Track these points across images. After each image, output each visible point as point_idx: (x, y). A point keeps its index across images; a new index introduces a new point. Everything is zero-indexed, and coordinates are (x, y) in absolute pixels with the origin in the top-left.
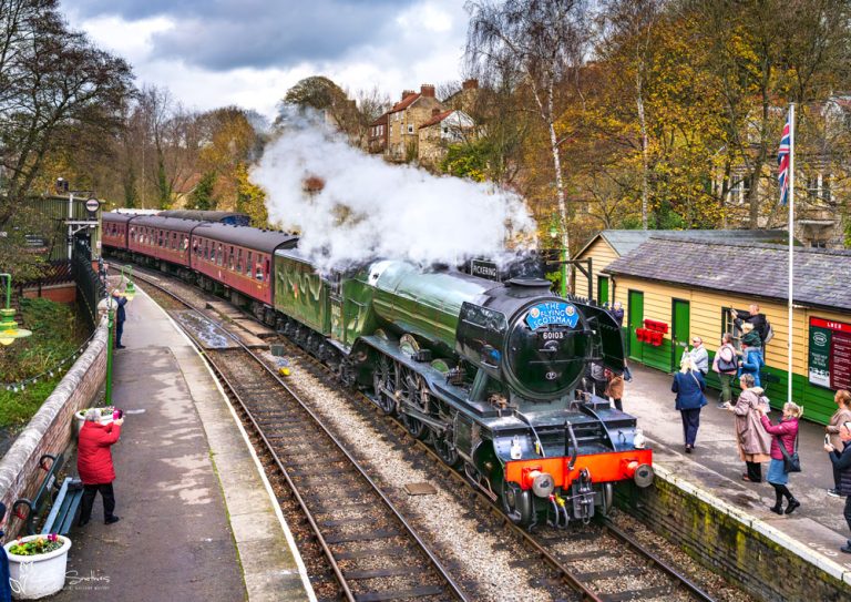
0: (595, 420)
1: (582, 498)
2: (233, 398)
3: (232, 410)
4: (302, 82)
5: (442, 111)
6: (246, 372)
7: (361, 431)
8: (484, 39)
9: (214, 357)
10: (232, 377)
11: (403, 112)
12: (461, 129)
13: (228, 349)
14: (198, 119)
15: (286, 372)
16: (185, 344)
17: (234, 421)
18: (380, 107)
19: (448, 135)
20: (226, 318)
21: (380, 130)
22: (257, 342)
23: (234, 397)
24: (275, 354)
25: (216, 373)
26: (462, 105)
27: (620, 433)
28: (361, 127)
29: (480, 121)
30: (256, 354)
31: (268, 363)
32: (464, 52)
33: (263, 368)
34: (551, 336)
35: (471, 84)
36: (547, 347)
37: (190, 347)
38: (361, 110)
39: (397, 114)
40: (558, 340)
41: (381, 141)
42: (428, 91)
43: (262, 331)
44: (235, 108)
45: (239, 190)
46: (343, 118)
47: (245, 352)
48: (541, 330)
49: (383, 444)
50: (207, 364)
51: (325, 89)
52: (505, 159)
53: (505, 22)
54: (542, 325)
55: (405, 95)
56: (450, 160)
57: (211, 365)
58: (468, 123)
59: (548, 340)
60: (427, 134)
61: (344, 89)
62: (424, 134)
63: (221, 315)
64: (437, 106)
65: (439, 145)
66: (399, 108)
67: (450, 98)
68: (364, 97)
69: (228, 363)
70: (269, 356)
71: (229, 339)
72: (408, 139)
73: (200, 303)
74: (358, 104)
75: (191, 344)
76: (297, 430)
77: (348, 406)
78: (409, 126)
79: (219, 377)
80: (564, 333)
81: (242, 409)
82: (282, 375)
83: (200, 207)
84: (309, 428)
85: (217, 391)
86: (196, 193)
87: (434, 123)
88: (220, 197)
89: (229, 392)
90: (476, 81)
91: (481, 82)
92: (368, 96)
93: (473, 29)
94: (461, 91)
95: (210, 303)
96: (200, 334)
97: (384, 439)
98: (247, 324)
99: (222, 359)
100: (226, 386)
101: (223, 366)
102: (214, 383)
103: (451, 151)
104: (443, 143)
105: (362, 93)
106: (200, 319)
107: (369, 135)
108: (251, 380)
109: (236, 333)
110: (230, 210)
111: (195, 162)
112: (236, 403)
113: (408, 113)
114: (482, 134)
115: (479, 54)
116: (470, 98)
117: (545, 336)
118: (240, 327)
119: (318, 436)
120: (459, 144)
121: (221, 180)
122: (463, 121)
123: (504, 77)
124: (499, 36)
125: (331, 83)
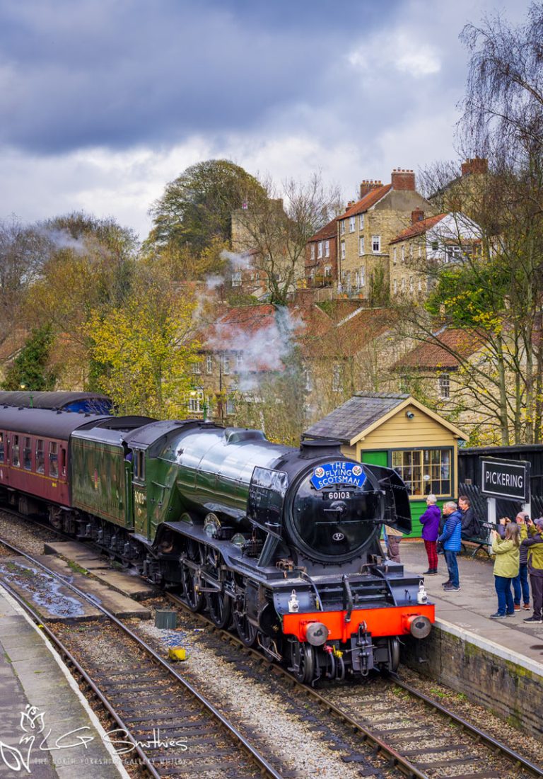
0: (381, 579)
1: (362, 651)
2: (94, 699)
3: (94, 718)
4: (189, 171)
5: (428, 214)
6: (114, 656)
7: (306, 746)
8: (496, 89)
9: (60, 632)
10: (91, 665)
11: (363, 217)
12: (460, 244)
13: (82, 619)
14: (18, 238)
15: (181, 654)
16: (12, 613)
17: (98, 737)
18: (325, 209)
19: (439, 255)
20: (77, 569)
21: (324, 249)
22: (132, 606)
23: (97, 698)
24: (161, 625)
25: (65, 658)
26: (461, 203)
27: (406, 591)
28: (292, 244)
29: (492, 229)
30: (130, 626)
31: (150, 640)
32: (461, 115)
33: (142, 649)
34: (336, 496)
35: (475, 166)
36: (333, 508)
37: (22, 617)
38: (292, 215)
39: (352, 221)
40: (345, 500)
41: (328, 268)
42: (404, 181)
43: (137, 589)
44: (81, 217)
45: (91, 356)
46: (262, 231)
47: (112, 623)
48: (327, 490)
49: (342, 767)
50: (49, 644)
51: (231, 182)
52: (534, 291)
53: (529, 58)
54: (326, 484)
55: (366, 188)
56: (444, 296)
57: (56, 646)
58: (471, 233)
59: (334, 499)
60: (403, 254)
61: (262, 181)
62: (398, 253)
63: (70, 564)
64: (419, 205)
65: (424, 272)
66: (357, 211)
67: (441, 192)
68: (297, 194)
69: (84, 643)
70: (150, 629)
71: (84, 603)
72: (373, 263)
73: (34, 545)
74: (287, 205)
75: (21, 611)
76: (202, 748)
77: (284, 707)
78: (373, 240)
79: (70, 665)
80: (351, 493)
81: (110, 716)
82: (174, 660)
83: (28, 386)
84: (221, 744)
85: (68, 688)
86: (20, 362)
87: (415, 235)
88: (60, 368)
89: (88, 690)
90: (484, 162)
91: (492, 162)
92: (303, 191)
93: (477, 73)
94: (459, 179)
95: (50, 545)
96: (36, 596)
97: (344, 760)
98: (112, 578)
99: (74, 635)
100: (82, 680)
101: (77, 647)
102: (63, 675)
103: (444, 280)
104: (430, 269)
105: (292, 187)
106: (35, 571)
107: (307, 257)
108: (122, 668)
109: (95, 592)
110: (78, 389)
111: (16, 310)
112: (100, 708)
113: (370, 218)
114: (496, 250)
115: (486, 117)
116: (474, 189)
117: (330, 496)
118: (102, 582)
119: (235, 758)
120: (458, 269)
121: (61, 340)
122: (463, 230)
123: (531, 154)
124: (522, 84)
125: (240, 171)
